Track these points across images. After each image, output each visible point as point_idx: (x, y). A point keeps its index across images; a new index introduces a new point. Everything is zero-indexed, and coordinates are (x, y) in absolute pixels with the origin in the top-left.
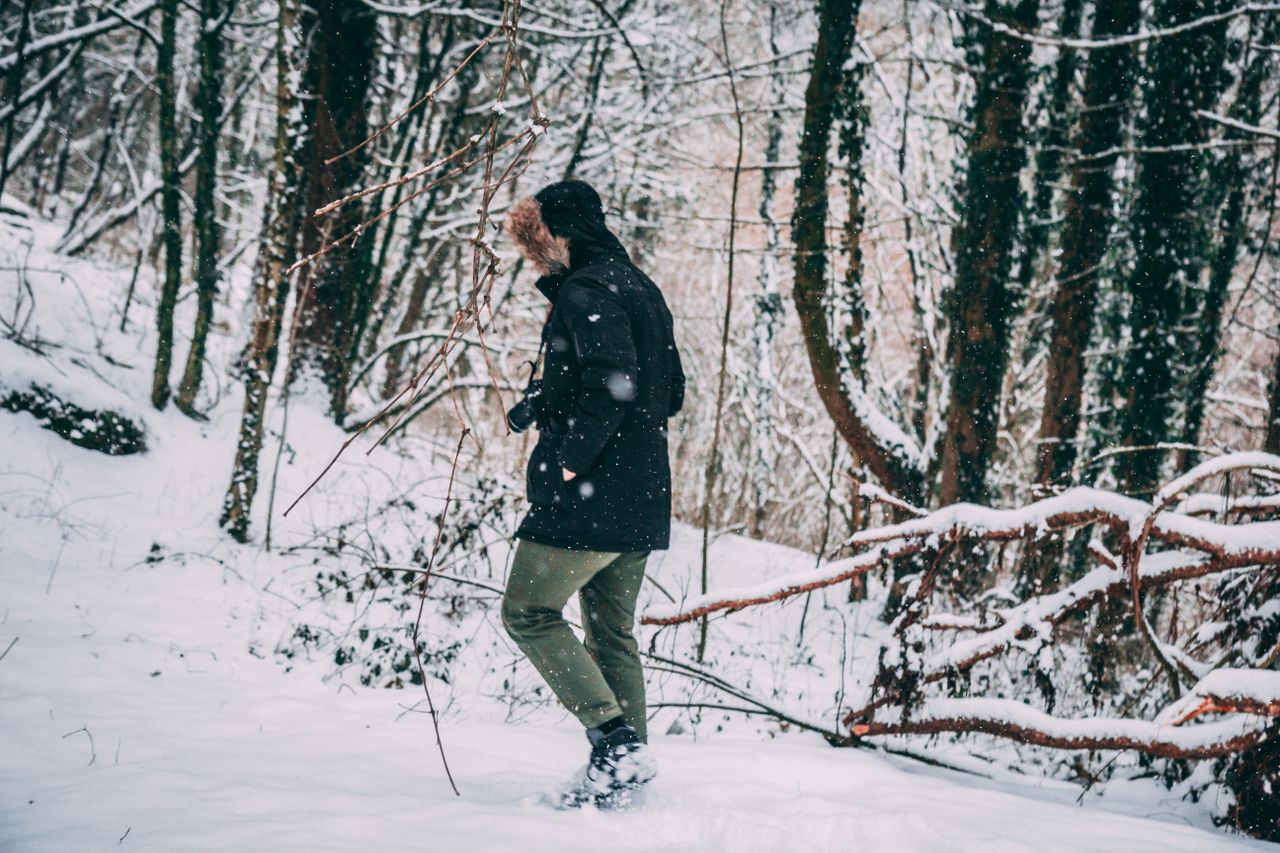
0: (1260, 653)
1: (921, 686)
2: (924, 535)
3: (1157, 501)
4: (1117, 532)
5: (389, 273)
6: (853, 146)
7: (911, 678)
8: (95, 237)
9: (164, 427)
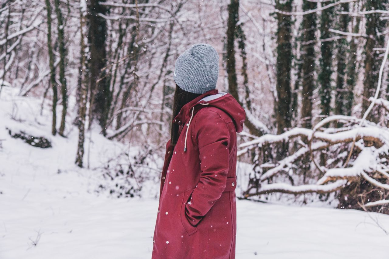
0: (343, 165)
1: (260, 182)
2: (258, 144)
3: (314, 129)
4: (305, 138)
5: (115, 94)
6: (242, 46)
7: (258, 180)
8: (29, 91)
9: (56, 140)
